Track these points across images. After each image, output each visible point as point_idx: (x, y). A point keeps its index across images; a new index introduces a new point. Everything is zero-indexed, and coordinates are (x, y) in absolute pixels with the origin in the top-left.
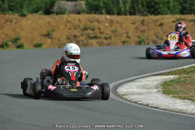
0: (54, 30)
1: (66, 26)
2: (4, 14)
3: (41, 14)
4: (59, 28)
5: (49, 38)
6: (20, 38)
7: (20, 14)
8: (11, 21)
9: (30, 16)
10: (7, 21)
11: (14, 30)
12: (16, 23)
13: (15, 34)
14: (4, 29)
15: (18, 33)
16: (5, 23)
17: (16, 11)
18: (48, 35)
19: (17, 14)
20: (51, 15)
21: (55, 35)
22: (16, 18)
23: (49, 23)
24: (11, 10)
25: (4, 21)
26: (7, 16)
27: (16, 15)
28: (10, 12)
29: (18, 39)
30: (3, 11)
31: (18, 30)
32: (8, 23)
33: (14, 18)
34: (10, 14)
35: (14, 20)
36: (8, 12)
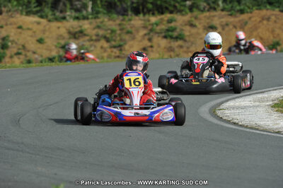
2: (260, 9)
6: (281, 42)
7: (282, 9)
8: (268, 19)
10: (263, 19)
11: (273, 31)
12: (275, 22)
13: (274, 37)
14: (259, 30)
15: (278, 35)
16: (260, 22)
17: (277, 5)
19: (277, 9)
22: (276, 15)
24: (270, 4)
25: (259, 20)
26: (264, 12)
28: (268, 7)
29: (278, 44)
30: (259, 5)
31: (277, 31)
32: (265, 22)
33: (273, 15)
34: (267, 9)
36: (266, 6)
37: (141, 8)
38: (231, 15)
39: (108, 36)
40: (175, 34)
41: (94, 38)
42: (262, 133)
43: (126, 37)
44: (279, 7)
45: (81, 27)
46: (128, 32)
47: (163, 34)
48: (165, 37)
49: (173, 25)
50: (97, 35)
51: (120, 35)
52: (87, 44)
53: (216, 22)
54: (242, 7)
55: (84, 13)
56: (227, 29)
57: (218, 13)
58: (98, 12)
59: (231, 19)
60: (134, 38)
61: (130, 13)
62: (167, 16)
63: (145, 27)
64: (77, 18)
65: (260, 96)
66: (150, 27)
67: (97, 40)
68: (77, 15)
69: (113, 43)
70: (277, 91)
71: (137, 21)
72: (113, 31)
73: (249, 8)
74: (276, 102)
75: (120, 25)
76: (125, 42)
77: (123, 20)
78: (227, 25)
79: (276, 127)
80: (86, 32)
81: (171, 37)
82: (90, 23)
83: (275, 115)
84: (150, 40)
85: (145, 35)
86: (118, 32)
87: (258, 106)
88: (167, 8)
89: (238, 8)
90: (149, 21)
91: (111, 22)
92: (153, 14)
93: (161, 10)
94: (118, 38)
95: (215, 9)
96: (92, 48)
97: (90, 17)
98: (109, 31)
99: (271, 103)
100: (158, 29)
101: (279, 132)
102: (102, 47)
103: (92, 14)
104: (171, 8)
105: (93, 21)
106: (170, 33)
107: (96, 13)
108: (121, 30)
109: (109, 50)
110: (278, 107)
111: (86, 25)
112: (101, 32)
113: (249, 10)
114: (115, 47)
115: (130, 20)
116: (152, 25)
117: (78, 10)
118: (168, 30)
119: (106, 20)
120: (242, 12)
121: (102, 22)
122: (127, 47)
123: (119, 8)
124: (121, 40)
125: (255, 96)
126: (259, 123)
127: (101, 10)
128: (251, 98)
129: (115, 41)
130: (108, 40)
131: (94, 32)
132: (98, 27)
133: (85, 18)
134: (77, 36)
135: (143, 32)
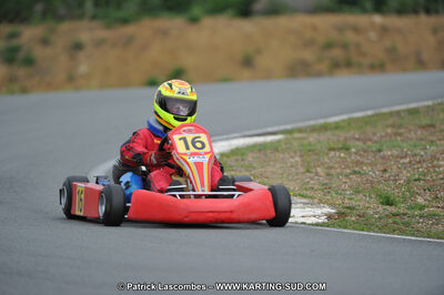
0: (259, 51)
8: (164, 33)
18: (247, 62)
21: (262, 62)
23: (248, 36)
35: (174, 32)
38: (109, 26)
49: (15, 42)
57: (85, 23)
62: (6, 29)
78: (103, 42)
95: (81, 17)
120: (125, 21)
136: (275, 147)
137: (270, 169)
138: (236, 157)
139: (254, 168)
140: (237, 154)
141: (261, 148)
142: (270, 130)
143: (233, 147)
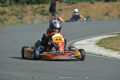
0: (110, 11)
1: (117, 9)
2: (81, 2)
3: (103, 2)
4: (113, 10)
5: (107, 16)
7: (90, 2)
8: (85, 6)
9: (96, 3)
10: (82, 6)
12: (88, 8)
13: (87, 14)
18: (107, 14)
20: (109, 3)
21: (111, 14)
23: (107, 7)
26: (83, 4)
27: (88, 3)
28: (85, 1)
29: (89, 17)
32: (83, 8)
35: (87, 6)
37: (30, 2)
38: (69, 5)
39: (16, 14)
40: (45, 13)
41: (10, 14)
42: (94, 55)
43: (24, 14)
44: (89, 1)
45: (4, 10)
46: (25, 12)
47: (40, 13)
48: (41, 14)
49: (44, 9)
50: (11, 13)
51: (21, 13)
52: (7, 17)
53: (62, 8)
54: (73, 1)
55: (6, 4)
56: (67, 11)
57: (63, 4)
58: (12, 4)
59: (69, 7)
60: (27, 15)
61: (25, 4)
62: (41, 5)
63: (32, 10)
64: (3, 6)
65: (90, 39)
66: (34, 10)
67: (11, 16)
68: (3, 4)
69: (18, 17)
70: (97, 37)
71: (29, 7)
72: (18, 12)
73: (76, 1)
74: (97, 42)
75: (21, 9)
76: (23, 16)
77: (23, 7)
78: (67, 9)
79: (99, 53)
80: (7, 12)
81: (43, 14)
82: (8, 8)
83: (98, 48)
84: (34, 15)
85: (32, 13)
86: (20, 12)
87: (90, 44)
88: (41, 2)
89: (72, 2)
90: (33, 7)
91: (17, 8)
92: (36, 4)
93: (39, 3)
94: (20, 15)
95: (62, 2)
96: (9, 19)
97: (8, 5)
98: (16, 12)
99: (95, 42)
100: (37, 11)
101: (101, 55)
102: (14, 19)
103: (9, 4)
104: (43, 2)
105: (10, 7)
106: (43, 13)
107: (11, 4)
108: (22, 11)
109: (17, 20)
110: (99, 44)
111: (7, 9)
112: (13, 12)
113: (76, 3)
114: (19, 18)
115: (25, 7)
116: (35, 9)
117: (3, 3)
118: (42, 11)
119: (15, 7)
120: (73, 3)
121: (13, 8)
122: (24, 19)
123: (21, 2)
124: (22, 15)
125: (87, 40)
126: (92, 51)
127: (13, 2)
128: (86, 40)
129: (19, 16)
130: (16, 15)
131: (10, 12)
132: (12, 10)
133: (6, 6)
134: (3, 14)
135: (31, 12)
136: (115, 38)
137: (113, 44)
138: (104, 41)
139: (109, 44)
140: (104, 40)
141: (111, 38)
142: (114, 33)
143: (103, 38)
